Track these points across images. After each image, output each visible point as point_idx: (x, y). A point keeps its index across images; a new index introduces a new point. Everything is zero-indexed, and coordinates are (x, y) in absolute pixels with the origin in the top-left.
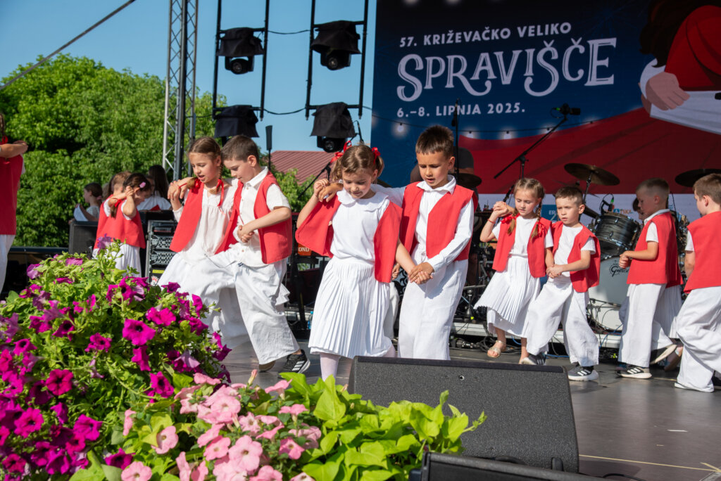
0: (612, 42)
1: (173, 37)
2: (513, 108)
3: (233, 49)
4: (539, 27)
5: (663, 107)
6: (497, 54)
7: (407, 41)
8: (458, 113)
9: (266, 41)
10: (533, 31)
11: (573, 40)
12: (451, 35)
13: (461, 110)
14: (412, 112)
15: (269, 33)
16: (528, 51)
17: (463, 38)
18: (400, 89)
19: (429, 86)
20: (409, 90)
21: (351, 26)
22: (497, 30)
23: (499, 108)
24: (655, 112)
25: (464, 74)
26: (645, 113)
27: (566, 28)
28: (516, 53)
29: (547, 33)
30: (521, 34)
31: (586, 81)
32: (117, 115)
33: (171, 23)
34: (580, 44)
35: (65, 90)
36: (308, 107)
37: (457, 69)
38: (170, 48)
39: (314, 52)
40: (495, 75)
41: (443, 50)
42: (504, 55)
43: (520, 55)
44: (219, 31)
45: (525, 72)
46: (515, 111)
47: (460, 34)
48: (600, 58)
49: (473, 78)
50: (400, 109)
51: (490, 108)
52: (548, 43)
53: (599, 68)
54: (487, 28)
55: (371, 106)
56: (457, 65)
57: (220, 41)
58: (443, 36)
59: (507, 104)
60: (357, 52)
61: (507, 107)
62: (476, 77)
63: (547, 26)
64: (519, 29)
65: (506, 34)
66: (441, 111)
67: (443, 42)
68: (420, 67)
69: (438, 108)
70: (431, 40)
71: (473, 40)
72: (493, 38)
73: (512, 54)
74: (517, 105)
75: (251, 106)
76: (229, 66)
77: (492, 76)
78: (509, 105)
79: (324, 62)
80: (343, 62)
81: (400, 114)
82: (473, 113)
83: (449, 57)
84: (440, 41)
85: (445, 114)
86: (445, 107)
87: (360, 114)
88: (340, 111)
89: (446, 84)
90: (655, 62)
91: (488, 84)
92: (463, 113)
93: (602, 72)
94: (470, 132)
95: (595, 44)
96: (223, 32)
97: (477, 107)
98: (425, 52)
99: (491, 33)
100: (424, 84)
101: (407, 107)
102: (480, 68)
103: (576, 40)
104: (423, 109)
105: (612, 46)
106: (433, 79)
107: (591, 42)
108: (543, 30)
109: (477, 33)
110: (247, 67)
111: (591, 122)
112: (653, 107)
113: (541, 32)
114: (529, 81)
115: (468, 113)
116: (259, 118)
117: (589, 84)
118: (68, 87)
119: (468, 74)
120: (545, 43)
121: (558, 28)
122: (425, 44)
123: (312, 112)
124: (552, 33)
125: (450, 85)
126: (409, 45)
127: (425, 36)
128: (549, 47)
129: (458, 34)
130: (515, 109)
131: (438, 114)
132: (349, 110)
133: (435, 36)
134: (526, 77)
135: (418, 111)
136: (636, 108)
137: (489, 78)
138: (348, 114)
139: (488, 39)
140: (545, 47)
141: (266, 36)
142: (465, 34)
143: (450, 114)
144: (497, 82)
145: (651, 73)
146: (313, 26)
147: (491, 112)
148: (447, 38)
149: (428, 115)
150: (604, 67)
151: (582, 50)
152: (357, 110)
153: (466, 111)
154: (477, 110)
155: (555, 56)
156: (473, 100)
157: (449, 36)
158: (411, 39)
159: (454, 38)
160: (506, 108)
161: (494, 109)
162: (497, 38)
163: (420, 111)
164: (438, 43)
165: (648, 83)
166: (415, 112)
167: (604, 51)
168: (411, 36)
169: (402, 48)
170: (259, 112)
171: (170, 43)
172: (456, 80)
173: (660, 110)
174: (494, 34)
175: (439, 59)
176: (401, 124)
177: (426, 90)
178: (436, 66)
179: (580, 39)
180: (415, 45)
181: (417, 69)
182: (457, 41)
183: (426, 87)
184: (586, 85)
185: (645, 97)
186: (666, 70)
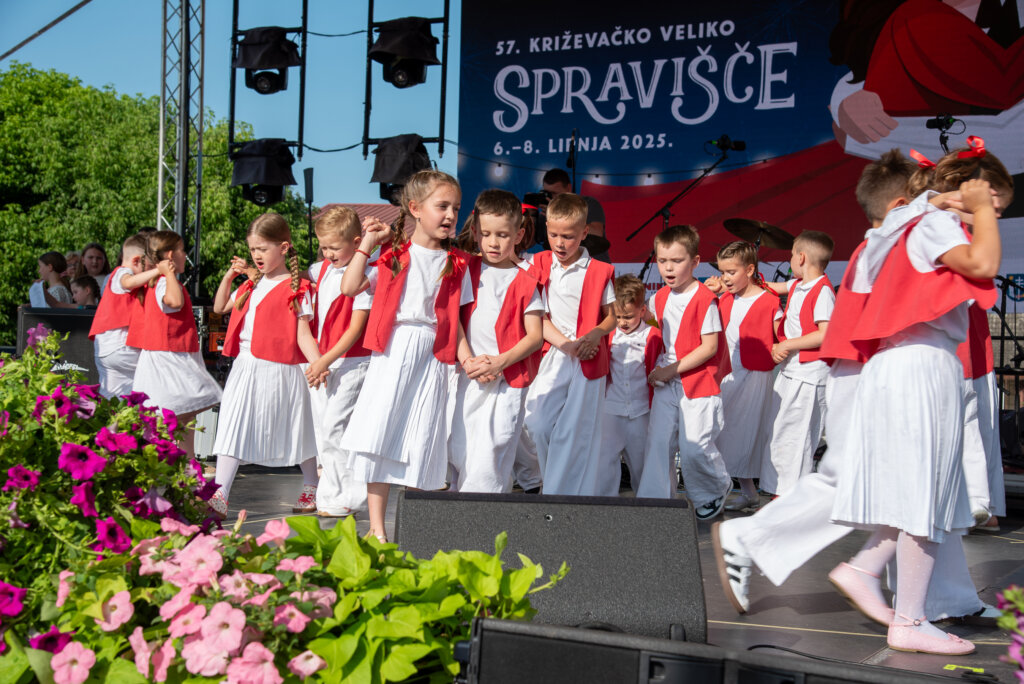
0: (792, 47)
1: (169, 41)
2: (656, 142)
3: (256, 59)
4: (690, 27)
5: (862, 138)
6: (632, 64)
7: (506, 47)
8: (579, 149)
9: (304, 46)
10: (682, 32)
11: (737, 45)
12: (567, 37)
13: (583, 145)
14: (514, 148)
15: (309, 35)
16: (675, 60)
17: (584, 42)
18: (497, 115)
19: (538, 110)
20: (511, 116)
21: (424, 25)
22: (633, 31)
23: (637, 142)
24: (852, 146)
25: (586, 94)
26: (837, 148)
27: (727, 28)
28: (660, 64)
29: (701, 35)
30: (666, 37)
31: (756, 103)
32: (95, 154)
33: (166, 21)
34: (747, 50)
35: (16, 118)
36: (367, 141)
37: (577, 86)
38: (165, 56)
39: (374, 62)
40: (631, 94)
41: (557, 60)
42: (642, 67)
43: (665, 67)
44: (236, 32)
45: (671, 91)
46: (659, 146)
47: (580, 36)
48: (775, 70)
49: (599, 100)
50: (499, 143)
51: (624, 141)
52: (704, 49)
53: (774, 84)
54: (618, 28)
55: (456, 141)
56: (578, 81)
57: (238, 46)
58: (557, 38)
59: (648, 136)
60: (435, 62)
61: (649, 140)
62: (604, 97)
63: (701, 26)
64: (663, 29)
65: (644, 35)
66: (556, 146)
67: (557, 48)
68: (525, 83)
69: (551, 141)
70: (540, 44)
71: (599, 45)
72: (626, 42)
73: (654, 64)
74: (661, 137)
75: (284, 140)
76: (251, 82)
77: (626, 96)
78: (650, 137)
79: (389, 76)
80: (416, 77)
81: (498, 150)
82: (601, 148)
83: (566, 70)
84: (553, 46)
85: (561, 150)
86: (561, 141)
87: (441, 150)
88: (412, 147)
89: (561, 108)
90: (850, 76)
91: (621, 108)
92: (587, 148)
93: (778, 90)
94: (597, 176)
95: (768, 51)
96: (242, 33)
97: (605, 139)
98: (532, 62)
99: (623, 34)
100: (531, 108)
101: (508, 140)
102: (609, 85)
103: (742, 46)
104: (530, 143)
105: (791, 54)
106: (543, 100)
107: (762, 48)
108: (696, 31)
109: (604, 35)
110: (278, 84)
111: (765, 161)
112: (849, 139)
113: (693, 34)
114: (677, 104)
115: (594, 148)
116: (296, 157)
117: (760, 106)
118: (21, 113)
119: (593, 94)
120: (699, 48)
121: (717, 28)
122: (532, 50)
123: (372, 148)
124: (708, 35)
125: (567, 109)
126: (509, 52)
127: (532, 40)
128: (704, 55)
129: (578, 37)
130: (659, 143)
131: (552, 150)
132: (425, 144)
133: (545, 39)
134: (674, 97)
135: (523, 147)
136: (825, 141)
137: (622, 99)
138: (424, 151)
139: (619, 43)
140: (699, 54)
141: (304, 39)
142: (587, 36)
143: (568, 150)
144: (633, 105)
145: (845, 91)
146: (371, 24)
147: (625, 147)
148: (562, 42)
149: (537, 151)
150: (781, 82)
151: (750, 59)
152: (437, 145)
153: (591, 145)
154: (606, 144)
155: (713, 68)
156: (599, 131)
157: (565, 40)
158: (511, 43)
159: (571, 42)
160: (646, 141)
161: (630, 143)
162: (633, 42)
163: (526, 147)
164: (550, 49)
165: (841, 106)
166: (519, 148)
167: (780, 63)
168: (511, 39)
169: (499, 56)
170: (296, 148)
171: (165, 49)
172: (576, 102)
174: (629, 37)
175: (551, 72)
176: (500, 165)
177: (534, 116)
178: (548, 83)
179: (748, 44)
180: (518, 51)
181: (520, 86)
182: (577, 46)
183: (534, 112)
184: (757, 108)
185: (838, 125)
186: (866, 88)
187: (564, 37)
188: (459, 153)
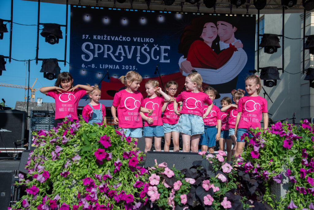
0: (169, 48)
4: (142, 39)
5: (187, 72)
6: (125, 46)
7: (86, 37)
8: (110, 68)
10: (139, 40)
11: (154, 45)
12: (105, 36)
13: (111, 67)
14: (89, 66)
16: (138, 47)
17: (111, 38)
18: (83, 56)
19: (96, 56)
20: (87, 57)
21: (58, 26)
25: (111, 53)
27: (152, 40)
28: (133, 47)
29: (145, 41)
30: (135, 40)
31: (160, 60)
34: (157, 47)
36: (37, 59)
40: (125, 54)
41: (103, 42)
42: (128, 47)
43: (135, 48)
45: (137, 55)
48: (165, 53)
49: (115, 55)
50: (83, 64)
51: (123, 67)
52: (146, 45)
53: (165, 56)
54: (121, 36)
55: (69, 62)
56: (109, 49)
58: (102, 36)
59: (130, 66)
60: (63, 38)
61: (130, 67)
62: (117, 54)
63: (145, 39)
64: (134, 38)
65: (129, 39)
66: (102, 66)
67: (102, 39)
68: (92, 47)
69: (101, 65)
70: (97, 37)
71: (115, 40)
72: (123, 40)
73: (131, 47)
74: (134, 67)
75: (3, 56)
77: (123, 54)
79: (47, 41)
81: (83, 66)
82: (116, 68)
83: (105, 45)
84: (101, 38)
85: (104, 68)
86: (104, 65)
89: (104, 56)
90: (183, 56)
91: (122, 58)
92: (112, 68)
93: (165, 58)
94: (115, 76)
95: (163, 48)
98: (94, 42)
99: (122, 38)
100: (94, 55)
101: (86, 63)
102: (118, 51)
103: (156, 45)
104: (94, 65)
105: (169, 49)
106: (98, 53)
107: (161, 47)
108: (143, 40)
109: (117, 37)
111: (162, 76)
112: (183, 72)
114: (138, 58)
115: (114, 68)
117: (161, 61)
119: (114, 53)
120: (144, 45)
122: (94, 39)
124: (147, 41)
125: (106, 56)
126: (87, 38)
127: (94, 36)
128: (146, 46)
129: (108, 37)
130: (133, 68)
131: (101, 67)
132: (58, 62)
133: (98, 36)
134: (137, 56)
135: (91, 66)
136: (178, 72)
137: (122, 55)
138: (57, 64)
139: (121, 40)
140: (144, 46)
141: (12, 24)
142: (112, 37)
143: (106, 68)
144: (126, 57)
145: (182, 60)
146: (39, 24)
147: (123, 68)
148: (104, 38)
149: (96, 67)
150: (166, 56)
151: (158, 49)
152: (64, 63)
153: (113, 67)
154: (118, 67)
155: (148, 50)
156: (116, 64)
158: (87, 36)
159: (107, 38)
161: (125, 68)
162: (125, 40)
163: (92, 66)
164: (100, 39)
165: (181, 63)
167: (166, 51)
168: (87, 35)
169: (84, 39)
172: (108, 55)
173: (185, 73)
174: (124, 39)
175: (100, 45)
176: (84, 70)
178: (99, 49)
179: (157, 45)
180: (90, 38)
181: (90, 48)
182: (108, 39)
183: (95, 56)
184: (160, 62)
185: (181, 68)
186: (187, 60)
187: (104, 36)
188: (70, 66)
